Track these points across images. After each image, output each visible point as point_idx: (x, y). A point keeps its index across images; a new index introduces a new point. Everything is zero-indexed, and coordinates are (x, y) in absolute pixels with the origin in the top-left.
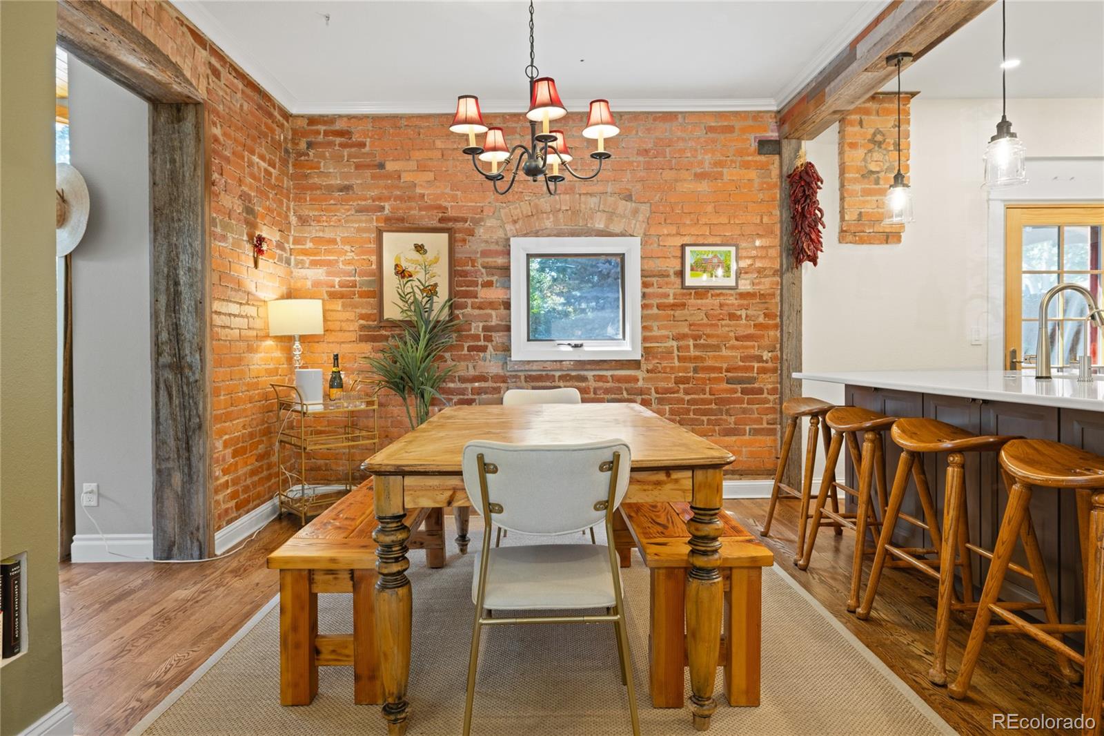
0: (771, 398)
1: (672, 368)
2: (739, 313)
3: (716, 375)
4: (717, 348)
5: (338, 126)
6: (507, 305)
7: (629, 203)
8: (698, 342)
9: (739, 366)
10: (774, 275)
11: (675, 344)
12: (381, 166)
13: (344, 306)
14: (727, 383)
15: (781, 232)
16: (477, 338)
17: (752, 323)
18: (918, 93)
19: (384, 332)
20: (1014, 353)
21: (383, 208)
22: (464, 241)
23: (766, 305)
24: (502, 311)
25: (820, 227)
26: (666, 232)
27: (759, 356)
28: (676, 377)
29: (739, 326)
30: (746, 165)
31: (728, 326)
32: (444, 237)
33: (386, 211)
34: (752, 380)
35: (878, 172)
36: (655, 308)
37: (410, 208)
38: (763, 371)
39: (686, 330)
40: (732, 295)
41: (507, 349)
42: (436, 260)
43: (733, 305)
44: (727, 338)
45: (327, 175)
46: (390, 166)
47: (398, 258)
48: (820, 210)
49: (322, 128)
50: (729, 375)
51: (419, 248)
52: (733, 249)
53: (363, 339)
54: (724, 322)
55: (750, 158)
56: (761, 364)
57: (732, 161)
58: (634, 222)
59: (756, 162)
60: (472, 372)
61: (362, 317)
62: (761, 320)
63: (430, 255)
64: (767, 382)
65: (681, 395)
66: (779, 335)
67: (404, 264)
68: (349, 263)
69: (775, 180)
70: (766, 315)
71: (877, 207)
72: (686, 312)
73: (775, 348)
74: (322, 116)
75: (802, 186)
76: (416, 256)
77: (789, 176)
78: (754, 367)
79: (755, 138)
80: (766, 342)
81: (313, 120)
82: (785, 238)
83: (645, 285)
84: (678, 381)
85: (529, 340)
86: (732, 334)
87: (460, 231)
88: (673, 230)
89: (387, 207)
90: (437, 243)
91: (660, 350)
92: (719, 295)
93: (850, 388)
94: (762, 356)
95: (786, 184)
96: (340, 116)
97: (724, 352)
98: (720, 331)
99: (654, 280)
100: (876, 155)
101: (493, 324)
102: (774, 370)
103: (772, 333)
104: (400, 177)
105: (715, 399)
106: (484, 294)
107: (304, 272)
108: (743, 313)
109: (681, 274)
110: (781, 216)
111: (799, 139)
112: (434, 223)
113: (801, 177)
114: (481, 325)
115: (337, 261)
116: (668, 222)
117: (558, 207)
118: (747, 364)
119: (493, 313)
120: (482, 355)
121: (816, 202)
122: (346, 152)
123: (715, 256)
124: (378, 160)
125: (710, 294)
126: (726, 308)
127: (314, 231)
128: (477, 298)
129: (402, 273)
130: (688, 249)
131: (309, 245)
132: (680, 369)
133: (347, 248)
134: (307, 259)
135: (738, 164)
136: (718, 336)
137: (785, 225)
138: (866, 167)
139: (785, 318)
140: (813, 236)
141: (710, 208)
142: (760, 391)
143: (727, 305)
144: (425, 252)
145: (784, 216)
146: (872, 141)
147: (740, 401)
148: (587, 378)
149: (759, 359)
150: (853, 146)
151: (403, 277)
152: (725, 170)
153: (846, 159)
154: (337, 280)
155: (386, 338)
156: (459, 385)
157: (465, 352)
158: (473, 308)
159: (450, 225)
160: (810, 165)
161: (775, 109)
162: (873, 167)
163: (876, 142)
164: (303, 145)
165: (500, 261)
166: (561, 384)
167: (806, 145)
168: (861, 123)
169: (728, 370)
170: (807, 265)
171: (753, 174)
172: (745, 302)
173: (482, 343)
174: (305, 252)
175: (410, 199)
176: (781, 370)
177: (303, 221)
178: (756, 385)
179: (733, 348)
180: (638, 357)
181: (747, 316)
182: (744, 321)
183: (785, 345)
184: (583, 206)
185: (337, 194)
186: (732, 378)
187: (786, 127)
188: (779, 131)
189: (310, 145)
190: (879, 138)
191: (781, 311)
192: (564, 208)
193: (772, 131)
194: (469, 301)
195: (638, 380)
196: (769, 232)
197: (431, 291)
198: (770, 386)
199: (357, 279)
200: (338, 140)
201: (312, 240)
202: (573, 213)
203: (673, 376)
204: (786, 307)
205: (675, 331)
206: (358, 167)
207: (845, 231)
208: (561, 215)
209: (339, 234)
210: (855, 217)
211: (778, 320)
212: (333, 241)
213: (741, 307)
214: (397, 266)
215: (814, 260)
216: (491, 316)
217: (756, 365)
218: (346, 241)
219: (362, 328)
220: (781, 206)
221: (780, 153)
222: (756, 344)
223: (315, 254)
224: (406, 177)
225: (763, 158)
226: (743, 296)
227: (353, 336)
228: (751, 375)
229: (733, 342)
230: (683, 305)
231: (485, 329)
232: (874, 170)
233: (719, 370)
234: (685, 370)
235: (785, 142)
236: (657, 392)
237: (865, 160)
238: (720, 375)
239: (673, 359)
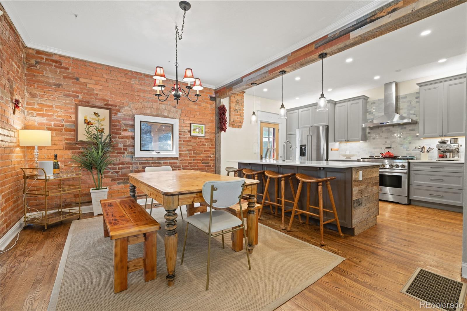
0: (213, 167)
1: (187, 159)
2: (205, 144)
4: (199, 154)
5: (54, 58)
6: (133, 138)
7: (175, 109)
8: (194, 152)
9: (205, 159)
10: (214, 134)
11: (188, 152)
12: (77, 79)
13: (56, 134)
14: (202, 164)
15: (216, 122)
16: (121, 149)
17: (208, 147)
18: (246, 92)
19: (78, 146)
20: (262, 155)
21: (78, 96)
22: (116, 114)
23: (212, 142)
24: (131, 140)
25: (226, 122)
26: (186, 119)
28: (188, 162)
29: (205, 147)
30: (207, 103)
31: (202, 147)
32: (108, 111)
33: (80, 98)
34: (208, 163)
35: (238, 110)
36: (182, 141)
37: (92, 98)
38: (211, 160)
39: (191, 148)
40: (203, 139)
41: (133, 153)
42: (104, 119)
43: (204, 141)
44: (202, 151)
45: (48, 78)
46: (82, 80)
47: (85, 117)
48: (226, 118)
49: (45, 57)
50: (203, 161)
51: (96, 114)
52: (204, 126)
53: (66, 148)
54: (201, 146)
55: (208, 101)
57: (204, 101)
58: (176, 114)
59: (209, 102)
60: (118, 162)
61: (66, 139)
62: (211, 146)
63: (101, 117)
64: (212, 163)
65: (190, 167)
66: (215, 150)
67: (89, 120)
68: (60, 116)
69: (214, 108)
70: (212, 145)
71: (237, 119)
72: (191, 143)
73: (214, 154)
74: (44, 51)
75: (222, 111)
76: (95, 117)
77: (219, 108)
79: (210, 95)
80: (212, 152)
81: (38, 52)
82: (217, 124)
83: (180, 134)
84: (189, 163)
85: (141, 150)
86: (203, 150)
87: (114, 110)
88: (188, 118)
89: (80, 95)
90: (104, 113)
91: (184, 154)
92: (200, 138)
93: (239, 164)
94: (211, 156)
95: (217, 110)
96: (55, 54)
97: (201, 155)
98: (200, 149)
99: (182, 133)
100: (237, 106)
101: (127, 144)
102: (214, 160)
103: (213, 150)
104: (86, 85)
105: (199, 168)
106: (124, 134)
107: (33, 118)
108: (206, 144)
109: (190, 132)
110: (216, 118)
111: (220, 98)
112: (102, 105)
113: (222, 108)
114: (122, 144)
115: (53, 115)
116: (186, 116)
117: (152, 106)
118: (207, 158)
119: (127, 140)
120: (122, 155)
121: (225, 116)
122: (58, 70)
123: (199, 127)
124: (76, 76)
125: (198, 138)
126: (202, 142)
127: (40, 100)
128: (121, 135)
129: (87, 123)
130: (192, 125)
131: (36, 106)
132: (189, 160)
133: (59, 110)
134: (35, 113)
135: (205, 102)
136: (200, 150)
137: (217, 121)
138: (235, 108)
139: (217, 146)
140: (225, 125)
141: (198, 113)
142: (210, 166)
143: (202, 141)
144: (99, 116)
145: (217, 118)
146: (236, 102)
147: (205, 169)
148: (161, 163)
149: (210, 157)
150: (232, 102)
151: (88, 125)
152: (202, 103)
153: (231, 105)
154: (53, 123)
155: (79, 148)
156: (113, 166)
157: (116, 154)
158: (119, 138)
159: (110, 107)
160: (224, 106)
161: (215, 89)
162: (237, 108)
163: (237, 102)
164: (33, 62)
165: (130, 122)
166: (153, 165)
167: (222, 100)
168: (234, 97)
169: (202, 160)
170: (223, 132)
171: (209, 106)
172: (206, 141)
173: (123, 151)
174: (34, 110)
175: (91, 94)
176: (216, 160)
177: (33, 95)
178: (209, 164)
179: (204, 154)
180: (178, 156)
181: (207, 145)
183: (217, 153)
184: (160, 107)
185: (53, 87)
186: (203, 162)
187: (218, 94)
188: (215, 95)
189: (37, 63)
190: (238, 101)
191: (216, 144)
192: (154, 107)
193: (214, 95)
194: (118, 136)
195: (177, 163)
196: (212, 122)
197: (102, 131)
198: (213, 164)
199: (64, 123)
200: (54, 64)
201: (38, 104)
202: (157, 109)
203: (187, 162)
204: (217, 143)
205: (188, 149)
206: (64, 77)
207: (231, 124)
208: (153, 109)
209: (54, 104)
210: (233, 121)
211: (215, 146)
212: (52, 107)
213: (206, 142)
214: (85, 120)
215: (225, 131)
216: (126, 141)
217: (209, 158)
218: (57, 107)
219: (66, 144)
220: (216, 116)
221: (215, 101)
222: (209, 153)
223: (40, 111)
224: (89, 86)
225: (211, 101)
226: (206, 139)
227: (62, 147)
228: (208, 161)
230: (191, 141)
231: (124, 146)
232: (237, 109)
233: (200, 160)
234: (191, 160)
235: (217, 98)
236: (183, 167)
237: (235, 106)
238: (200, 161)
239: (188, 157)
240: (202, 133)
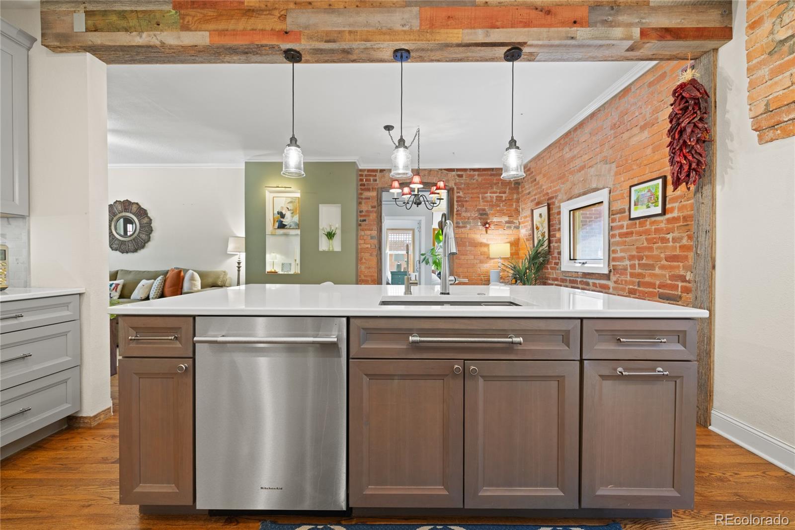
1: (626, 281)
2: (667, 236)
3: (651, 290)
4: (652, 267)
7: (607, 165)
8: (641, 262)
9: (667, 284)
11: (628, 263)
16: (556, 258)
17: (678, 245)
21: (534, 199)
22: (552, 208)
23: (687, 228)
26: (623, 179)
27: (683, 275)
28: (629, 288)
29: (665, 248)
31: (660, 248)
32: (547, 208)
34: (677, 298)
36: (617, 237)
37: (541, 197)
38: (685, 290)
39: (634, 253)
40: (662, 222)
42: (545, 220)
43: (663, 229)
44: (658, 259)
45: (526, 189)
46: (537, 179)
47: (536, 221)
50: (661, 291)
51: (541, 215)
52: (659, 182)
54: (658, 245)
56: (684, 284)
58: (608, 177)
60: (555, 276)
62: (685, 241)
63: (543, 218)
67: (537, 224)
70: (688, 237)
72: (634, 238)
76: (540, 219)
78: (678, 286)
80: (689, 263)
83: (611, 221)
85: (570, 259)
86: (662, 255)
87: (551, 204)
88: (626, 177)
90: (545, 212)
91: (620, 267)
92: (653, 222)
94: (685, 277)
97: (657, 271)
98: (655, 253)
99: (617, 216)
104: (539, 183)
107: (522, 231)
109: (630, 209)
112: (546, 202)
114: (556, 251)
115: (527, 225)
116: (624, 171)
118: (673, 283)
119: (557, 245)
123: (649, 191)
124: (535, 177)
125: (648, 223)
126: (658, 233)
127: (524, 214)
128: (555, 237)
129: (537, 228)
130: (633, 189)
132: (630, 283)
136: (653, 257)
143: (660, 230)
148: (589, 284)
149: (683, 279)
151: (537, 230)
154: (527, 233)
157: (553, 265)
158: (553, 242)
159: (549, 201)
165: (559, 217)
166: (580, 286)
172: (670, 226)
173: (557, 261)
176: (694, 291)
179: (662, 267)
180: (607, 272)
181: (674, 239)
182: (671, 244)
183: (695, 266)
185: (528, 196)
186: (662, 293)
194: (552, 239)
195: (609, 288)
197: (544, 235)
199: (530, 232)
203: (627, 287)
204: (696, 228)
205: (628, 254)
209: (528, 213)
213: (669, 231)
217: (680, 284)
218: (527, 216)
222: (681, 264)
226: (670, 221)
228: (676, 293)
229: (664, 262)
230: (632, 233)
231: (558, 253)
233: (653, 285)
234: (633, 283)
238: (655, 290)
239: (627, 274)
240: (655, 206)
